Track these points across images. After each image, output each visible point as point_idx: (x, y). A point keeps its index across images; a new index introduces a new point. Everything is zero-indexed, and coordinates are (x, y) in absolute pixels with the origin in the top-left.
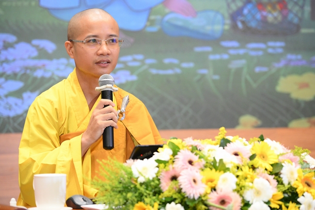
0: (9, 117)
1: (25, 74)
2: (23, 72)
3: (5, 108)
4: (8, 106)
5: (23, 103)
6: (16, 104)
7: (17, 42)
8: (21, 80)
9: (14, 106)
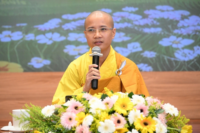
0: (184, 61)
1: (195, 35)
2: (194, 33)
3: (182, 56)
4: (184, 55)
5: (194, 53)
6: (189, 54)
7: (190, 16)
8: (193, 39)
9: (188, 54)
